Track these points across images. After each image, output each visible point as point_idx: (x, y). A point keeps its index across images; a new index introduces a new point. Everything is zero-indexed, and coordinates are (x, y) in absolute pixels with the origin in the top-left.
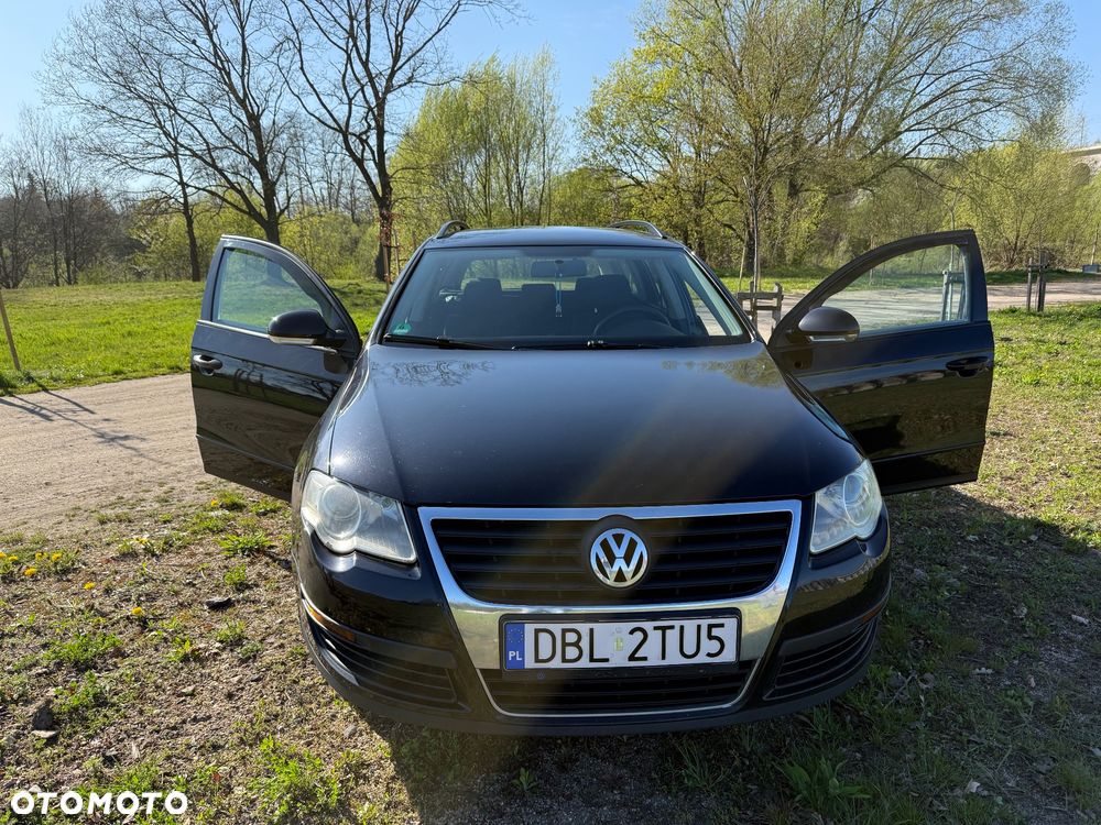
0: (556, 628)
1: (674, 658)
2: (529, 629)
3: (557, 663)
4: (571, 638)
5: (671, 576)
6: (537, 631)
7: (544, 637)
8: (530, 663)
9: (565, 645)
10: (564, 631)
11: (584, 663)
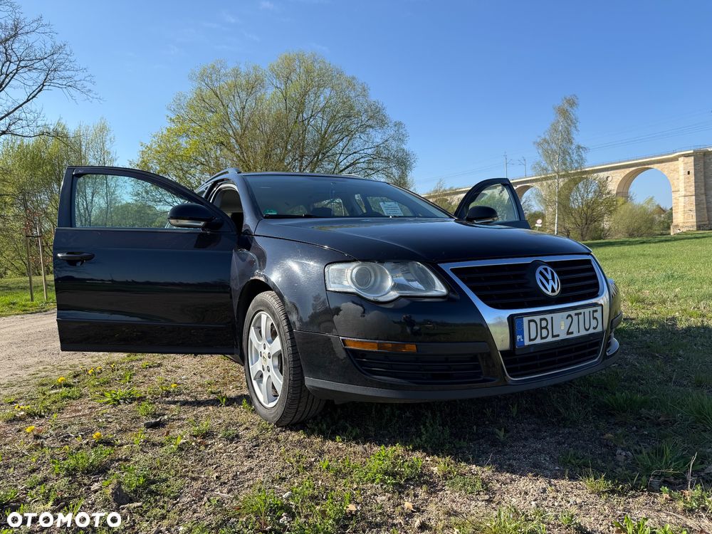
0: (537, 318)
1: (583, 333)
2: (526, 320)
3: (538, 341)
4: (544, 324)
5: (572, 289)
6: (530, 321)
7: (532, 324)
8: (527, 343)
9: (542, 328)
10: (541, 320)
11: (550, 339)
